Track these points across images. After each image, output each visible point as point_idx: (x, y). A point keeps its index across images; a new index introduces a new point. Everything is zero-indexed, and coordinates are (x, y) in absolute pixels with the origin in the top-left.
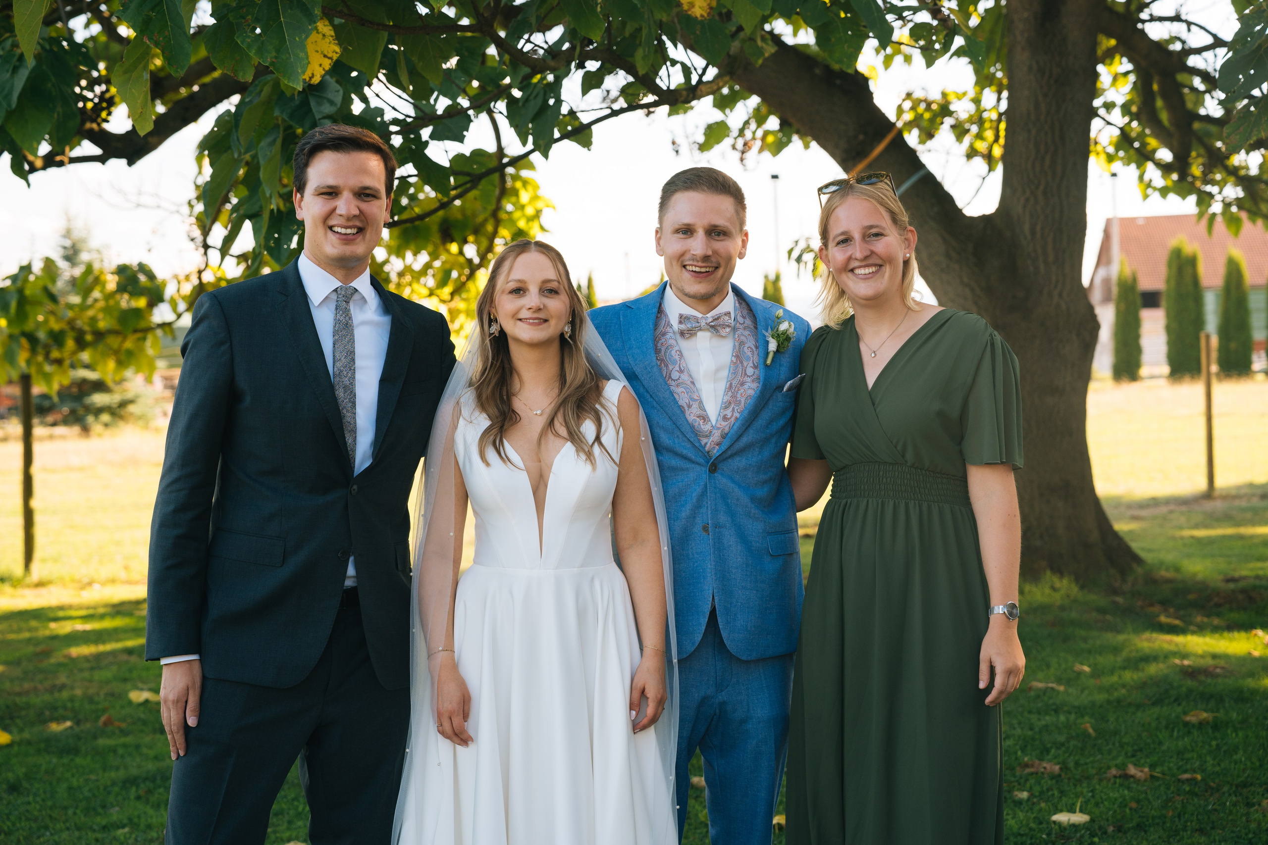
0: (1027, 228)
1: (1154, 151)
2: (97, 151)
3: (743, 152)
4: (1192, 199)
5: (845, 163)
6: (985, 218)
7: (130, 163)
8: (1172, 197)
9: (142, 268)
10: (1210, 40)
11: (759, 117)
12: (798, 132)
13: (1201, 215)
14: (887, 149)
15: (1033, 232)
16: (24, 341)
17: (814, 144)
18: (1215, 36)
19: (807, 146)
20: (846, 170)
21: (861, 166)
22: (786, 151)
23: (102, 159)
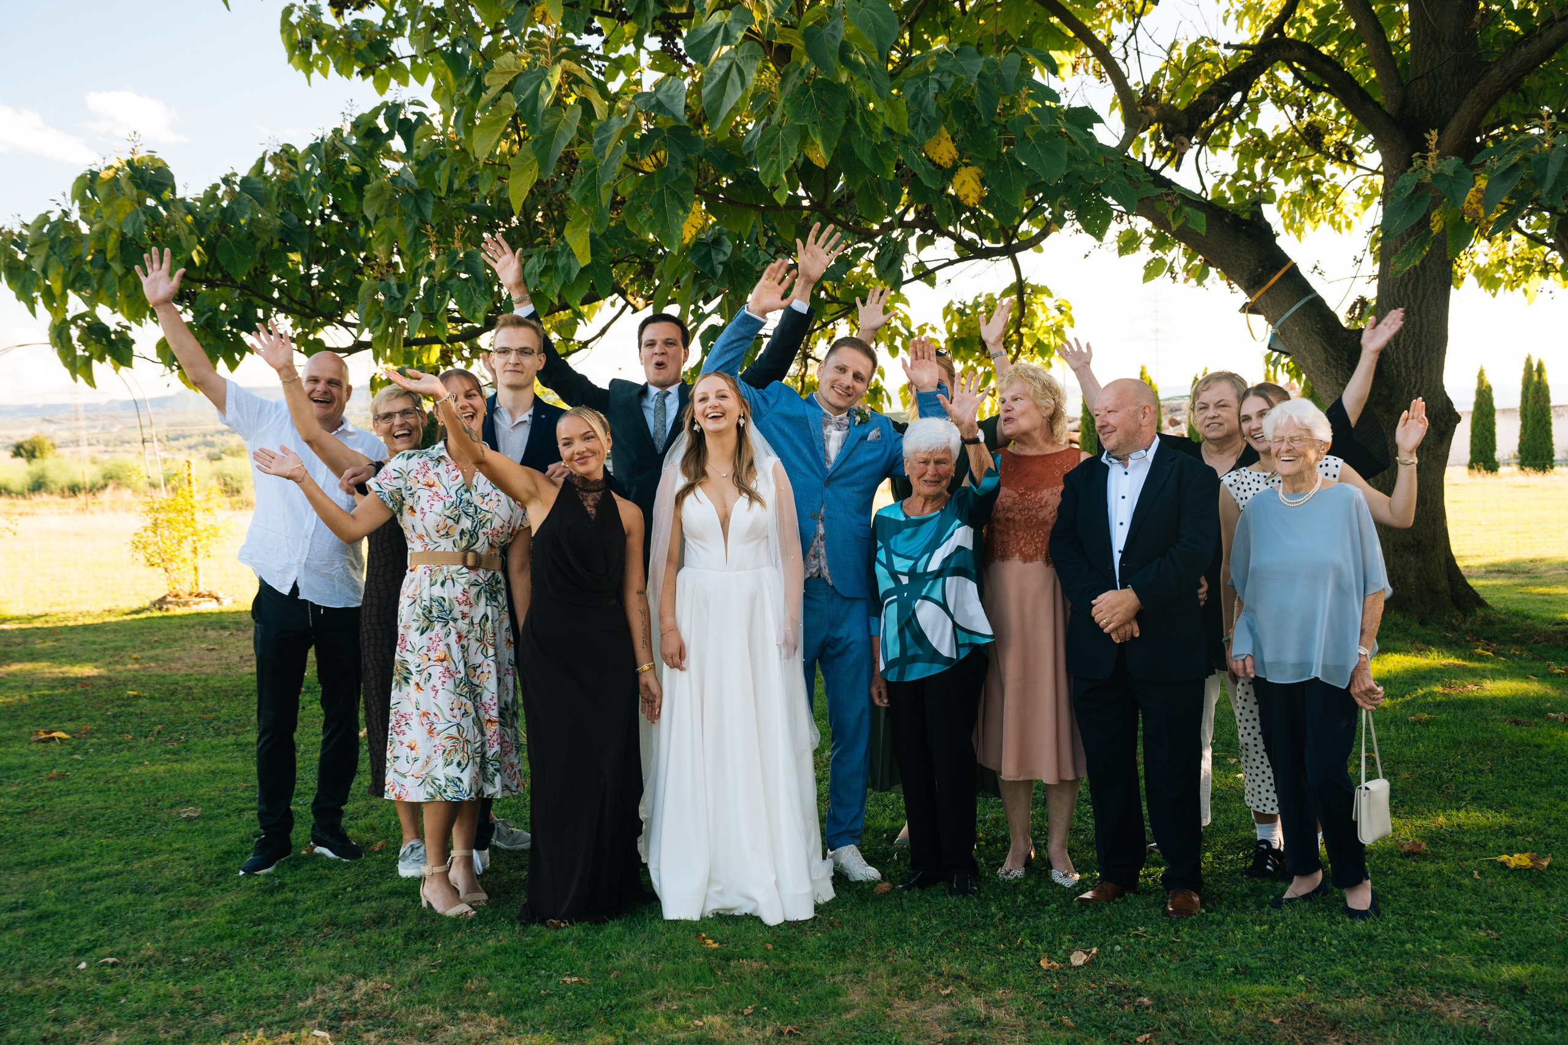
5: (1249, 289)
11: (1188, 257)
12: (1214, 267)
14: (1281, 279)
19: (1221, 278)
20: (1250, 296)
21: (1260, 293)
22: (1207, 280)
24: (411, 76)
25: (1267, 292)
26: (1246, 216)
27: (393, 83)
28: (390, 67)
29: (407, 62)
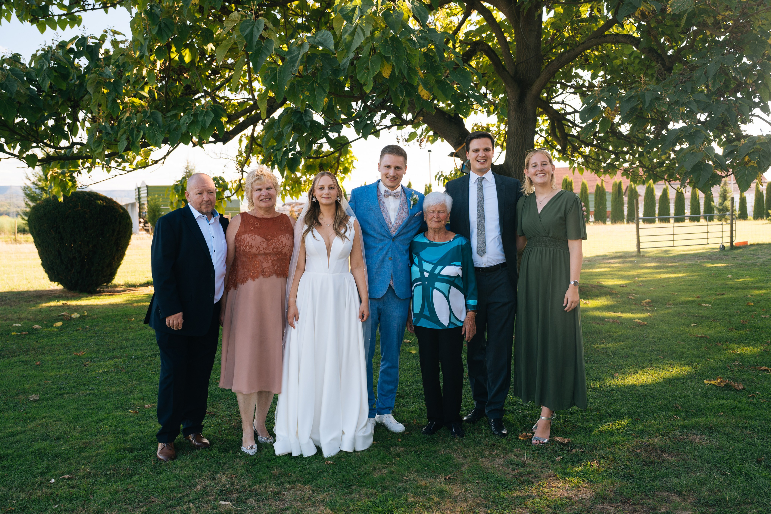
0: (513, 169)
1: (556, 146)
2: (213, 140)
3: (420, 143)
4: (568, 162)
5: (455, 147)
6: (500, 166)
7: (224, 144)
8: (562, 161)
9: (221, 178)
10: (573, 110)
11: (427, 131)
12: (440, 136)
13: (571, 167)
15: (515, 171)
16: (183, 202)
17: (445, 140)
18: (574, 109)
19: (442, 141)
20: (455, 149)
21: (460, 148)
22: (436, 143)
23: (215, 142)
24: (58, 26)
25: (463, 147)
26: (453, 115)
27: (48, 28)
28: (46, 20)
29: (56, 18)
